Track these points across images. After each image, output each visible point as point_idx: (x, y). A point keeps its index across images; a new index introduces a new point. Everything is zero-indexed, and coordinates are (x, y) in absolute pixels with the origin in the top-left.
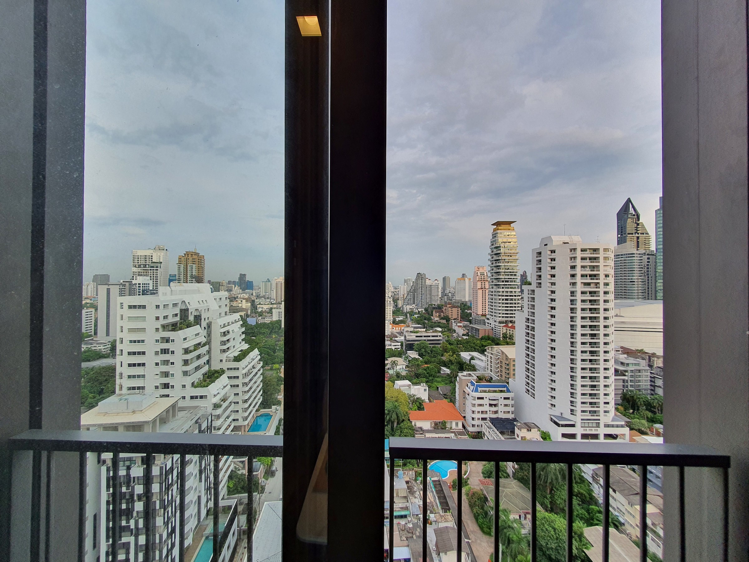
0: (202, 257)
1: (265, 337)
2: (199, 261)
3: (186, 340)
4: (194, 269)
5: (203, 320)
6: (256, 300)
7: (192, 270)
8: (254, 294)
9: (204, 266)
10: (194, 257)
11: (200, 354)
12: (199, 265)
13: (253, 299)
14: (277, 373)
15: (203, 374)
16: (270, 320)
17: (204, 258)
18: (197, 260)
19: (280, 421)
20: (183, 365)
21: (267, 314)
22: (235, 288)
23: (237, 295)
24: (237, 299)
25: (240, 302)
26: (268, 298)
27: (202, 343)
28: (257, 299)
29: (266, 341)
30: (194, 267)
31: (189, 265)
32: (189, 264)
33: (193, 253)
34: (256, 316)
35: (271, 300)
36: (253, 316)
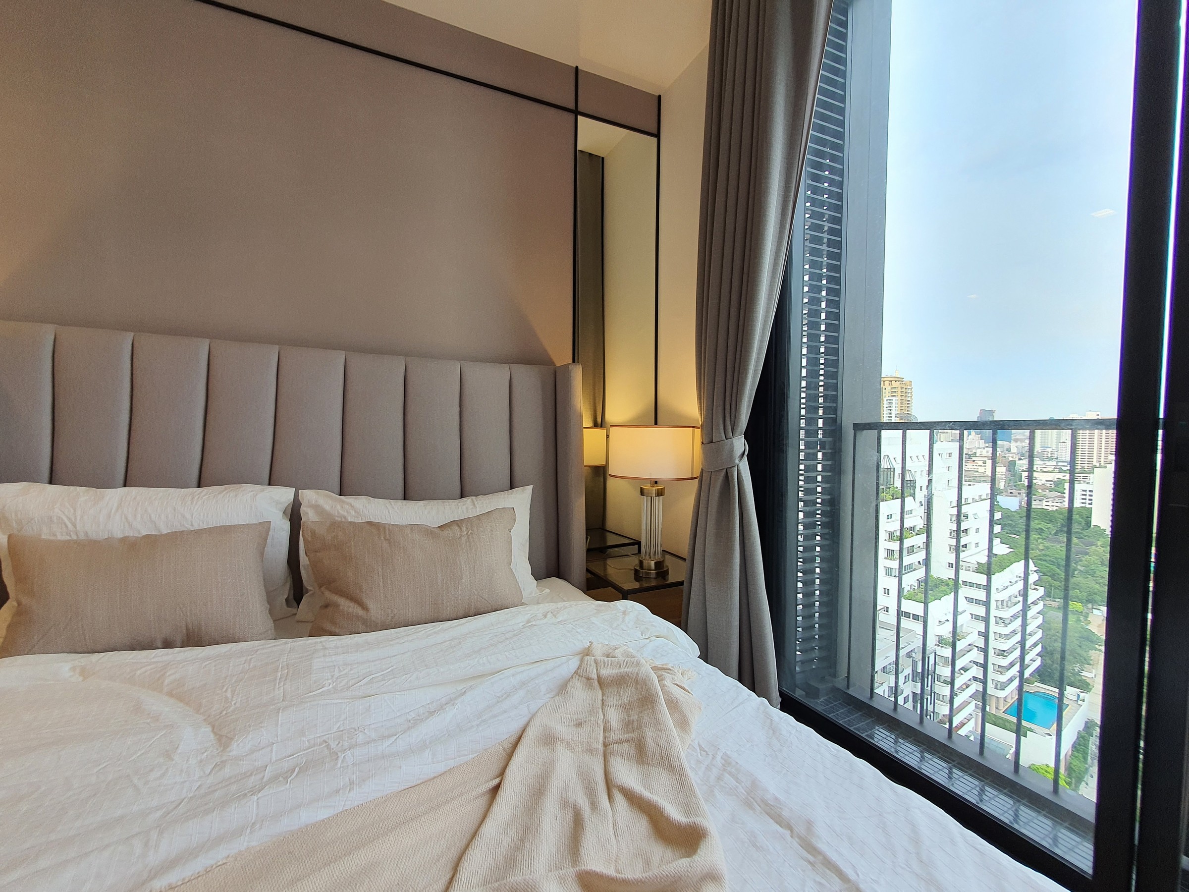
0: (908, 384)
1: (1043, 539)
2: (904, 390)
3: (891, 518)
4: (894, 405)
5: (918, 489)
6: (1018, 462)
7: (890, 407)
8: (1014, 450)
9: (911, 398)
10: (895, 384)
11: (913, 546)
12: (903, 398)
13: (1011, 459)
14: (1079, 620)
15: (918, 580)
16: (1058, 504)
17: (911, 385)
18: (900, 390)
19: (1088, 725)
20: (886, 558)
21: (1047, 493)
22: (970, 437)
23: (974, 451)
24: (974, 459)
25: (981, 463)
26: (1050, 459)
27: (917, 528)
28: (1020, 459)
29: (1047, 548)
30: (894, 402)
31: (885, 399)
32: (885, 397)
33: (893, 379)
34: (1019, 493)
35: (1060, 464)
36: (1011, 493)
